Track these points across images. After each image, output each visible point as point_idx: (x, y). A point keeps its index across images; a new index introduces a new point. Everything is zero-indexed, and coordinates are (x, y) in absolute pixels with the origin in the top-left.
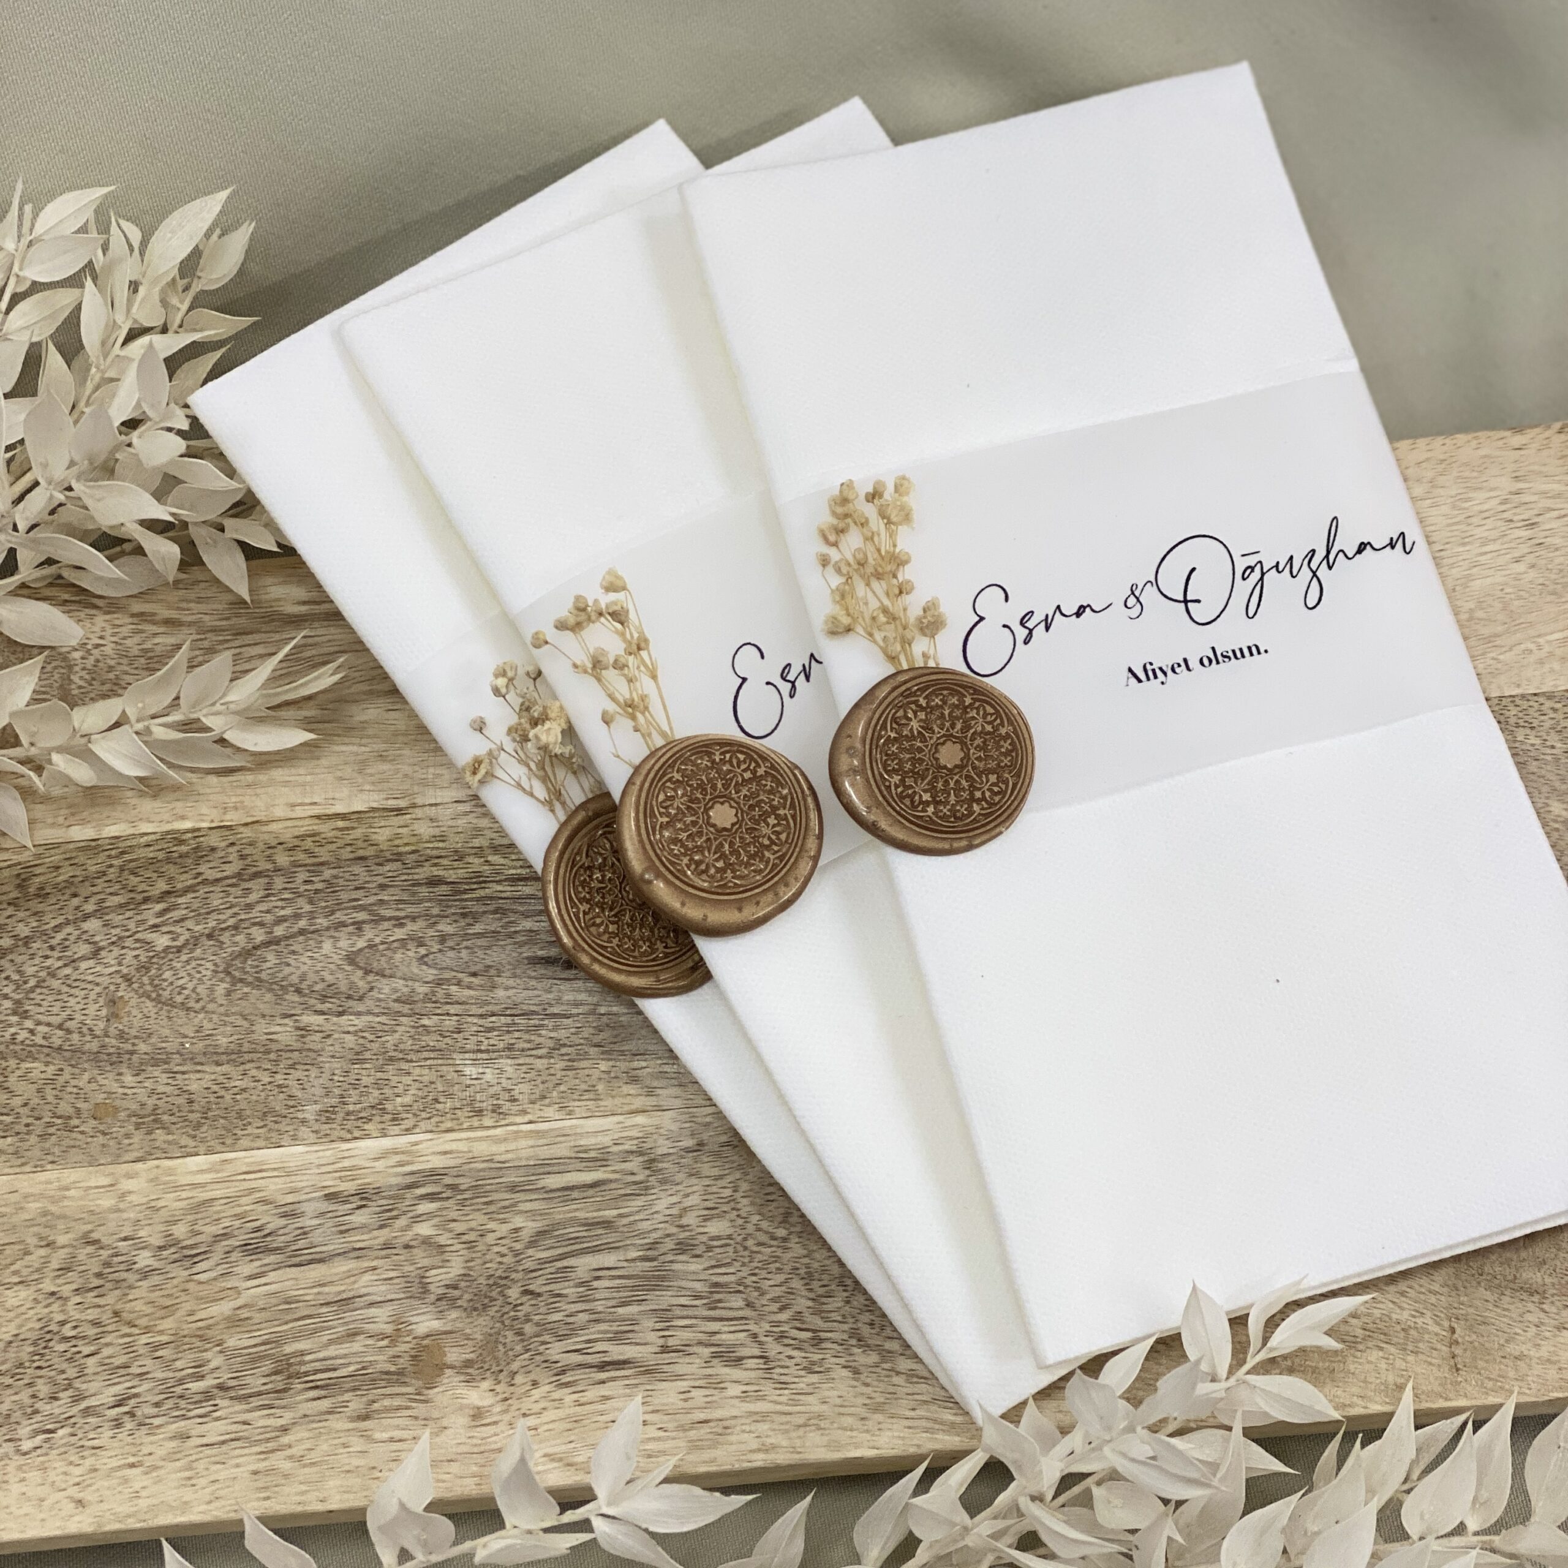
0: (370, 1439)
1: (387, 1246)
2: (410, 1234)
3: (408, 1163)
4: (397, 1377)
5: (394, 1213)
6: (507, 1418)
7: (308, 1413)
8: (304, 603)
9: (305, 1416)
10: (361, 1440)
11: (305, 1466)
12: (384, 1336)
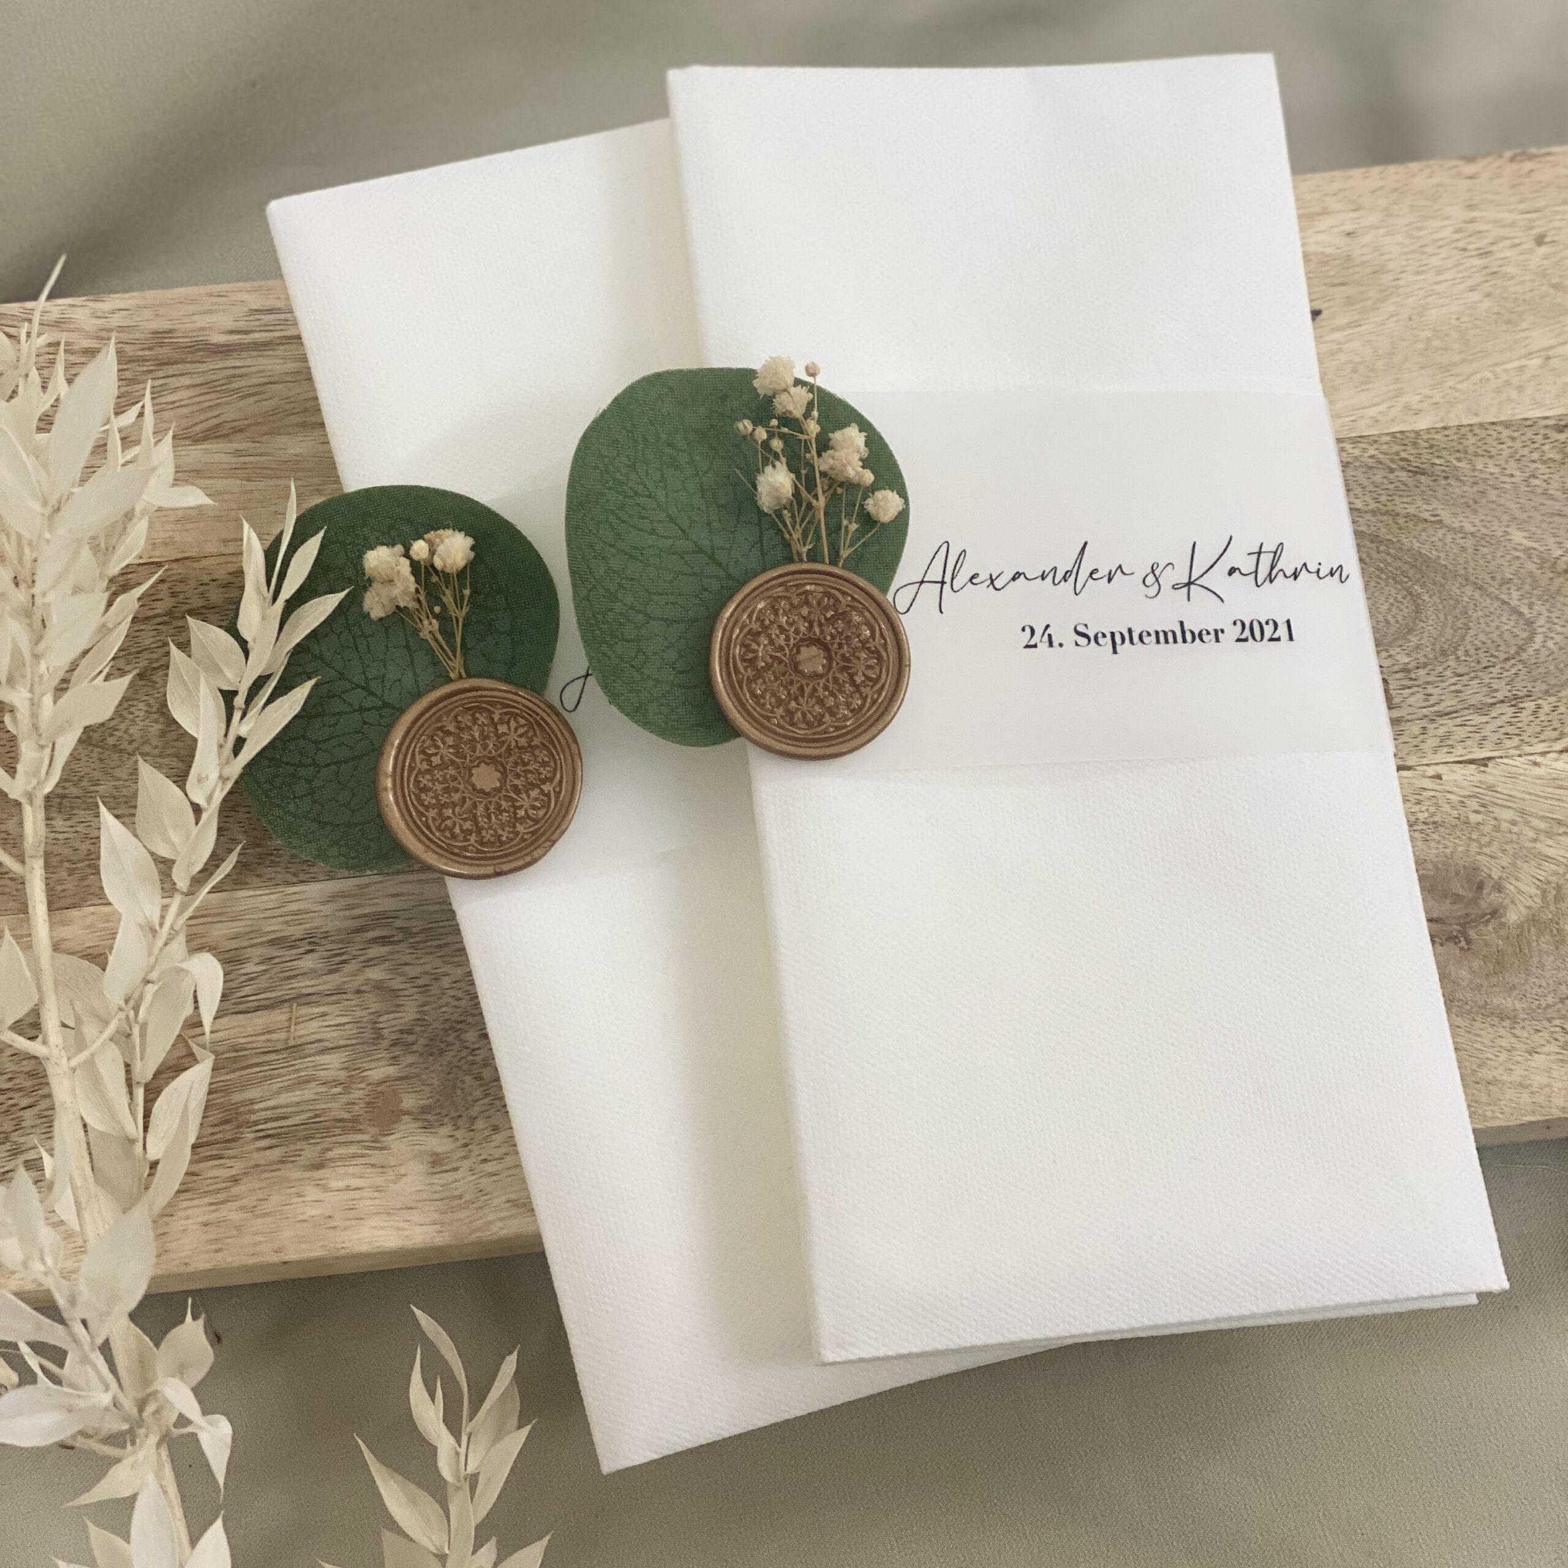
0: (326, 1189)
1: (339, 991)
2: (360, 979)
3: (358, 906)
4: (351, 1125)
5: (344, 957)
6: (466, 1163)
7: (262, 1162)
8: (231, 332)
9: (257, 1166)
10: (316, 1190)
11: (258, 1216)
12: (337, 1083)
